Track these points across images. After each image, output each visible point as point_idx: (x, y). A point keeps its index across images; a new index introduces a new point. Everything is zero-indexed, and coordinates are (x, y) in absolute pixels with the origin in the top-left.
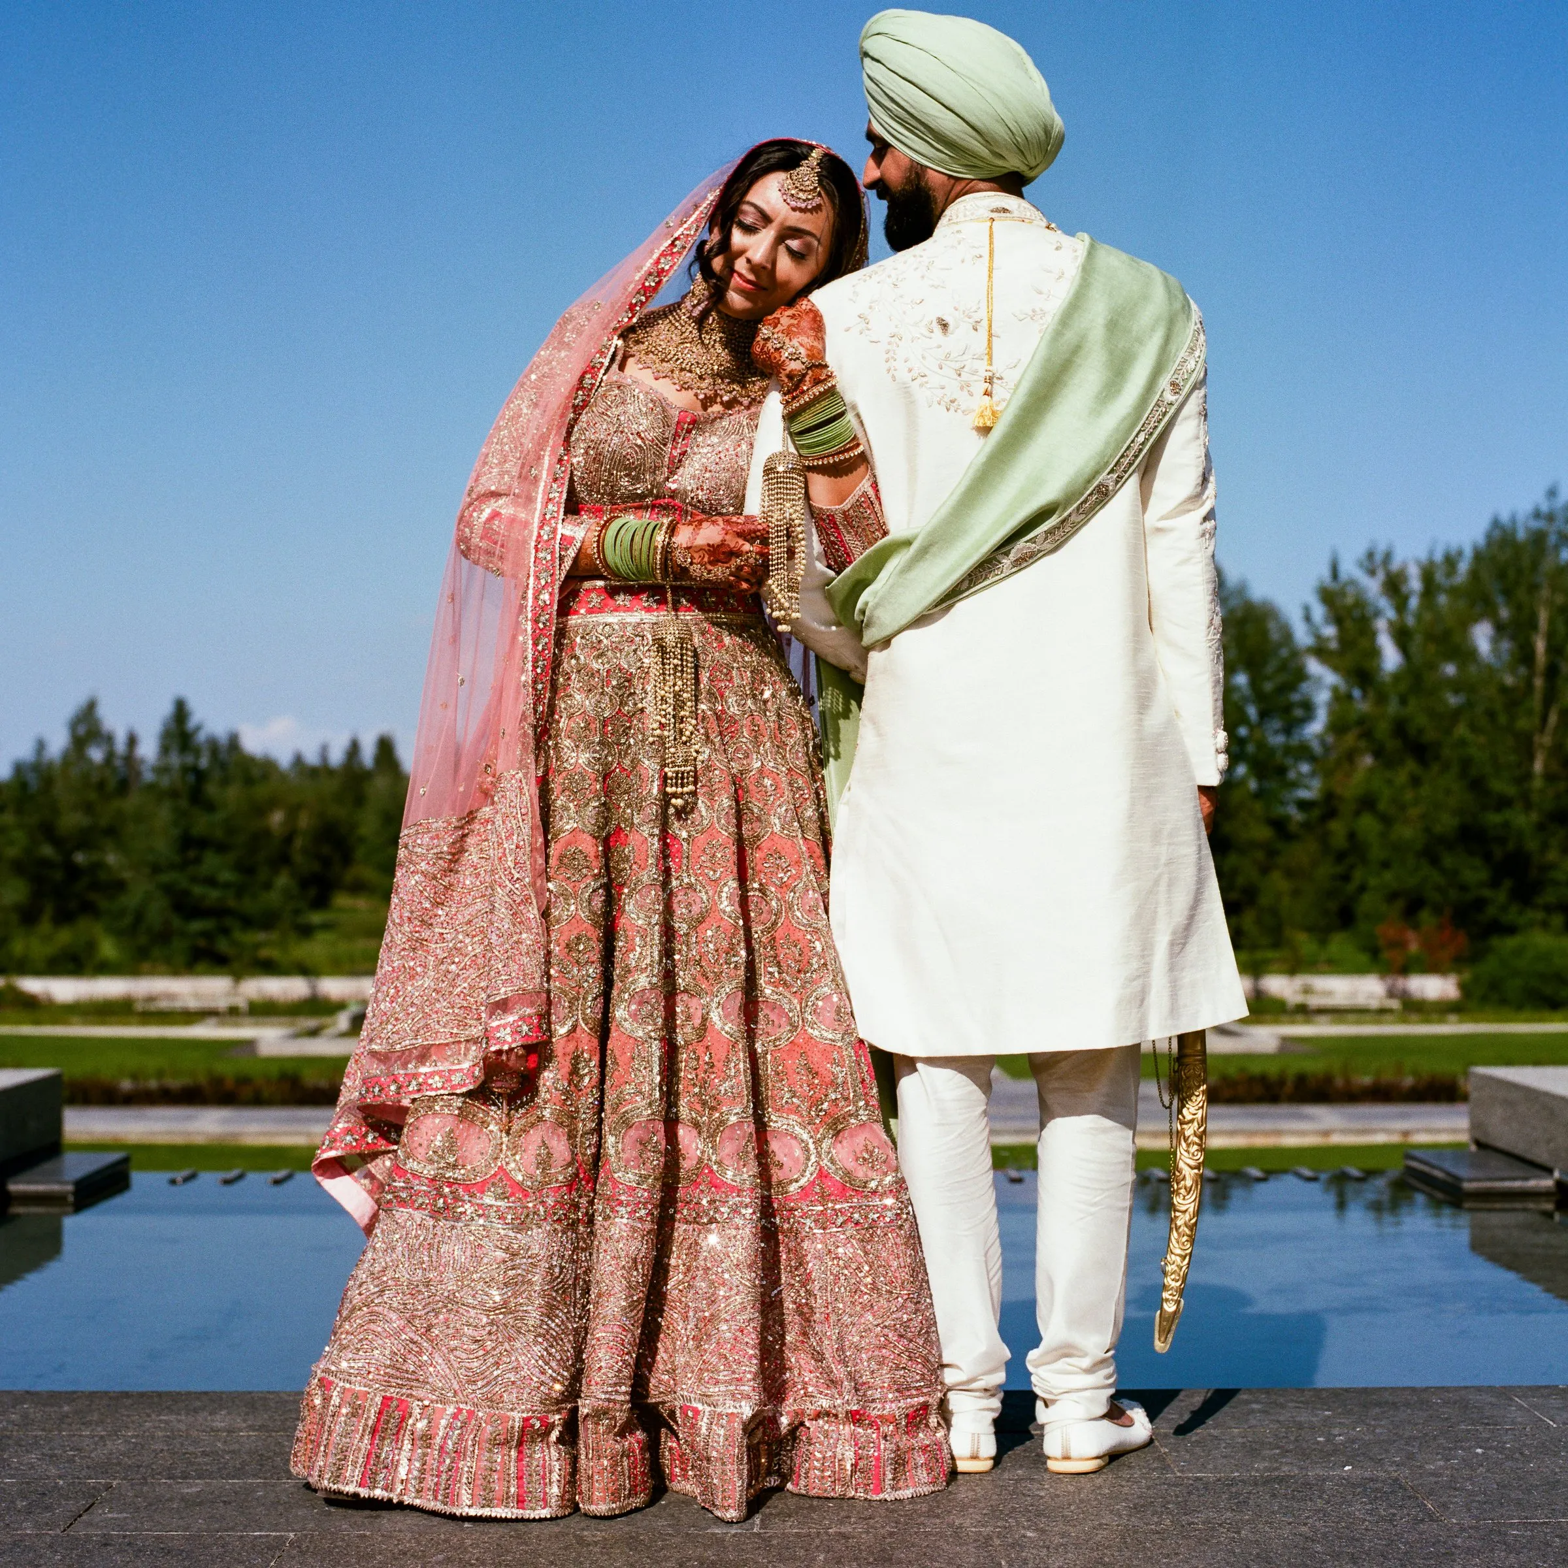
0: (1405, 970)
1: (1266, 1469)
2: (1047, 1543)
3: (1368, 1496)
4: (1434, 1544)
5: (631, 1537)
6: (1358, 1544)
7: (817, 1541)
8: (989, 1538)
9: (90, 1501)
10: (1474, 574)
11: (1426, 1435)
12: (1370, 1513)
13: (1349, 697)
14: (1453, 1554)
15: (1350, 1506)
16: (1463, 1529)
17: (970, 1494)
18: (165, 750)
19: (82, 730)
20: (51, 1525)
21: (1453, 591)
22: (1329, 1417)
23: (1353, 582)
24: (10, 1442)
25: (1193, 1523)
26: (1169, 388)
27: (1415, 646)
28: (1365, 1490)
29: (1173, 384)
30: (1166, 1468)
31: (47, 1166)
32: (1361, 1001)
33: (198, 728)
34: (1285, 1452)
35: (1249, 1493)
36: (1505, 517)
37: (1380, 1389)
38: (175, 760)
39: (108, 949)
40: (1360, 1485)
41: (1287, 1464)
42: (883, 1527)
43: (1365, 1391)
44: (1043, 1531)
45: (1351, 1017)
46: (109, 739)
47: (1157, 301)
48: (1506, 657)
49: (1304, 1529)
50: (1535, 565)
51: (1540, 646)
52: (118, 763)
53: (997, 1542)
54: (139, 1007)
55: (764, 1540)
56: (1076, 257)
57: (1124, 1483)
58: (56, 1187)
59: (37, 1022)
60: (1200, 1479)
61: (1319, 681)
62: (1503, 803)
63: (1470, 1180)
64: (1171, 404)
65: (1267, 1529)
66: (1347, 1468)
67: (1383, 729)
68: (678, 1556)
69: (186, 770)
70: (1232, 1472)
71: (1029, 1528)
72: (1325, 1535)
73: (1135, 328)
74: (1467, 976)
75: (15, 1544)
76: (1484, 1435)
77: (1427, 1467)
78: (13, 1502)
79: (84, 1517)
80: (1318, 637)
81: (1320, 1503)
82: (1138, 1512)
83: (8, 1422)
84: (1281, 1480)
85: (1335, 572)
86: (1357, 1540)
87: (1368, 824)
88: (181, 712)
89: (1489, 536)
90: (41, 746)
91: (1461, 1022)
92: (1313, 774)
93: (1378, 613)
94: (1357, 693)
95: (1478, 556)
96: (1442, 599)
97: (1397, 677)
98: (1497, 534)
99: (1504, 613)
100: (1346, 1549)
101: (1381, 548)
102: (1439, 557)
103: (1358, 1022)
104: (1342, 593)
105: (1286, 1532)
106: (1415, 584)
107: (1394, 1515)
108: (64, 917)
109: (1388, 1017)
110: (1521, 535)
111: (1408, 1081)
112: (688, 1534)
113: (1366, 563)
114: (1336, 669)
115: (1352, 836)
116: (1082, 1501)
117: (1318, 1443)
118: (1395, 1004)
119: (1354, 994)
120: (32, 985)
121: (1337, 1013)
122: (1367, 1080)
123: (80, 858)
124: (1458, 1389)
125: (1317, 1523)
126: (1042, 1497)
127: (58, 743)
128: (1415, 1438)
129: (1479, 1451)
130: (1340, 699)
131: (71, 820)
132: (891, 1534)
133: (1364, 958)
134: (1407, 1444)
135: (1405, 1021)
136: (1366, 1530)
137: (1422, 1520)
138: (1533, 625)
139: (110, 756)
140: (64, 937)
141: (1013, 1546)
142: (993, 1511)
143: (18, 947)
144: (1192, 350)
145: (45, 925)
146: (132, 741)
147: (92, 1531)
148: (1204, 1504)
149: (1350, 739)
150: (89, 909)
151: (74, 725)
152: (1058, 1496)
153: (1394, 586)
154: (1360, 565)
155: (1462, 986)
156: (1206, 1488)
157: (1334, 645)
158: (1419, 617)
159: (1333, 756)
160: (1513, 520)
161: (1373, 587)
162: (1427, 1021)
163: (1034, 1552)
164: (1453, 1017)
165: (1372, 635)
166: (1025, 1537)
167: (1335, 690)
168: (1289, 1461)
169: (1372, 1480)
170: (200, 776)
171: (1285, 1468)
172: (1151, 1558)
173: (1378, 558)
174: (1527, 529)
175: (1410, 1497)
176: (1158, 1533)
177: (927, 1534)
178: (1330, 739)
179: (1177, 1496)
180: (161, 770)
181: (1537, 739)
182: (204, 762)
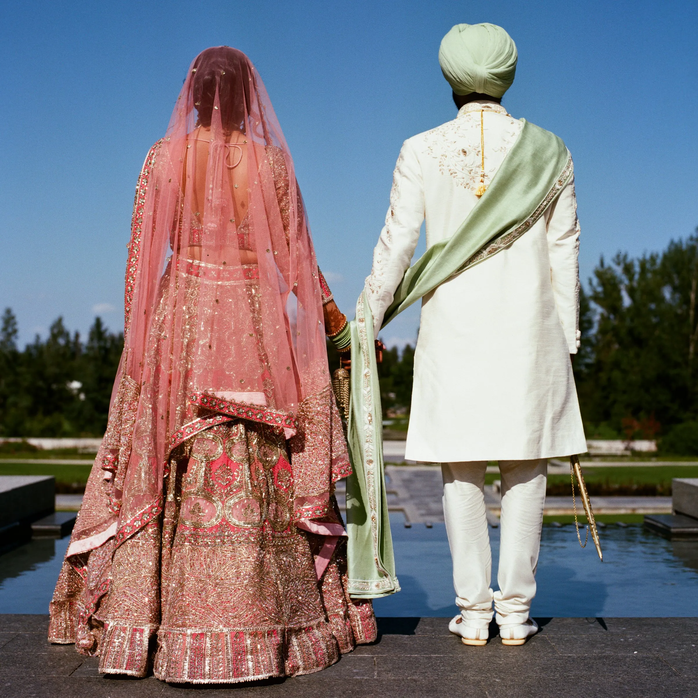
0: (633, 438)
1: (599, 653)
2: (505, 684)
3: (646, 665)
4: (678, 686)
5: (321, 680)
6: (644, 686)
7: (403, 683)
8: (479, 682)
9: (80, 663)
10: (663, 264)
11: (669, 638)
12: (648, 672)
13: (608, 318)
14: (687, 690)
15: (638, 669)
16: (690, 680)
17: (469, 662)
18: (91, 339)
19: (56, 331)
20: (64, 673)
21: (655, 272)
22: (625, 630)
23: (610, 268)
24: (43, 637)
25: (569, 676)
26: (558, 183)
27: (638, 295)
28: (644, 662)
29: (560, 181)
30: (554, 652)
31: (49, 518)
32: (613, 452)
33: (106, 330)
34: (607, 645)
35: (593, 663)
36: (676, 240)
37: (646, 618)
38: (96, 344)
39: (67, 426)
40: (642, 660)
41: (608, 650)
42: (432, 677)
43: (640, 619)
44: (503, 679)
45: (609, 459)
46: (67, 335)
47: (554, 147)
48: (678, 301)
49: (619, 679)
50: (690, 261)
51: (693, 296)
52: (71, 345)
53: (483, 683)
54: (80, 451)
55: (379, 682)
56: (520, 127)
57: (536, 658)
58: (53, 527)
59: (36, 458)
60: (569, 657)
61: (595, 311)
62: (677, 365)
63: (674, 528)
64: (558, 190)
65: (603, 679)
66: (635, 652)
67: (623, 332)
68: (341, 688)
69: (100, 348)
70: (584, 654)
71: (496, 678)
72: (629, 682)
73: (544, 157)
74: (660, 441)
75: (48, 681)
76: (694, 638)
77: (671, 652)
78: (46, 663)
79: (78, 670)
80: (595, 292)
81: (625, 668)
82: (545, 671)
83: (42, 627)
84: (606, 657)
85: (602, 264)
86: (643, 684)
87: (616, 374)
88: (98, 323)
89: (669, 248)
90: (38, 337)
91: (658, 461)
92: (592, 352)
93: (621, 282)
94: (612, 317)
95: (666, 257)
96: (649, 276)
97: (629, 309)
98: (673, 248)
99: (677, 282)
100: (639, 688)
101: (623, 253)
102: (648, 257)
103: (613, 461)
104: (605, 273)
105: (611, 680)
106: (637, 269)
107: (659, 673)
108: (47, 413)
109: (626, 459)
110: (684, 247)
111: (635, 487)
112: (345, 679)
113: (616, 260)
114: (602, 306)
115: (609, 379)
116: (519, 666)
117: (621, 641)
118: (628, 453)
119: (611, 448)
120: (34, 442)
121: (603, 457)
122: (616, 486)
123: (54, 387)
124: (681, 618)
125: (625, 676)
126: (501, 664)
127: (45, 336)
128: (664, 640)
129: (693, 645)
130: (604, 319)
131: (51, 370)
132: (436, 680)
133: (615, 433)
134: (661, 642)
135: (632, 460)
136: (647, 679)
137: (671, 676)
138: (690, 287)
139: (68, 342)
140: (48, 421)
141: (490, 685)
142: (480, 670)
143: (28, 425)
144: (568, 167)
145: (40, 416)
146: (77, 336)
147: (82, 676)
148: (573, 668)
149: (609, 336)
150: (58, 409)
151: (52, 328)
152: (508, 664)
153: (628, 269)
154: (613, 260)
155: (658, 445)
156: (573, 661)
157: (602, 296)
158: (639, 283)
159: (601, 345)
160: (681, 241)
161: (618, 270)
162: (643, 461)
163: (500, 688)
164: (654, 459)
165: (619, 291)
166: (495, 681)
167: (602, 315)
168: (609, 649)
169: (647, 658)
170: (107, 351)
171: (608, 652)
172: (552, 691)
173: (621, 257)
174: (687, 244)
175: (665, 665)
176: (554, 680)
177: (451, 680)
178: (600, 337)
179: (561, 664)
180: (90, 348)
181: (691, 337)
182: (109, 345)
